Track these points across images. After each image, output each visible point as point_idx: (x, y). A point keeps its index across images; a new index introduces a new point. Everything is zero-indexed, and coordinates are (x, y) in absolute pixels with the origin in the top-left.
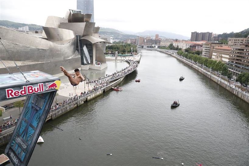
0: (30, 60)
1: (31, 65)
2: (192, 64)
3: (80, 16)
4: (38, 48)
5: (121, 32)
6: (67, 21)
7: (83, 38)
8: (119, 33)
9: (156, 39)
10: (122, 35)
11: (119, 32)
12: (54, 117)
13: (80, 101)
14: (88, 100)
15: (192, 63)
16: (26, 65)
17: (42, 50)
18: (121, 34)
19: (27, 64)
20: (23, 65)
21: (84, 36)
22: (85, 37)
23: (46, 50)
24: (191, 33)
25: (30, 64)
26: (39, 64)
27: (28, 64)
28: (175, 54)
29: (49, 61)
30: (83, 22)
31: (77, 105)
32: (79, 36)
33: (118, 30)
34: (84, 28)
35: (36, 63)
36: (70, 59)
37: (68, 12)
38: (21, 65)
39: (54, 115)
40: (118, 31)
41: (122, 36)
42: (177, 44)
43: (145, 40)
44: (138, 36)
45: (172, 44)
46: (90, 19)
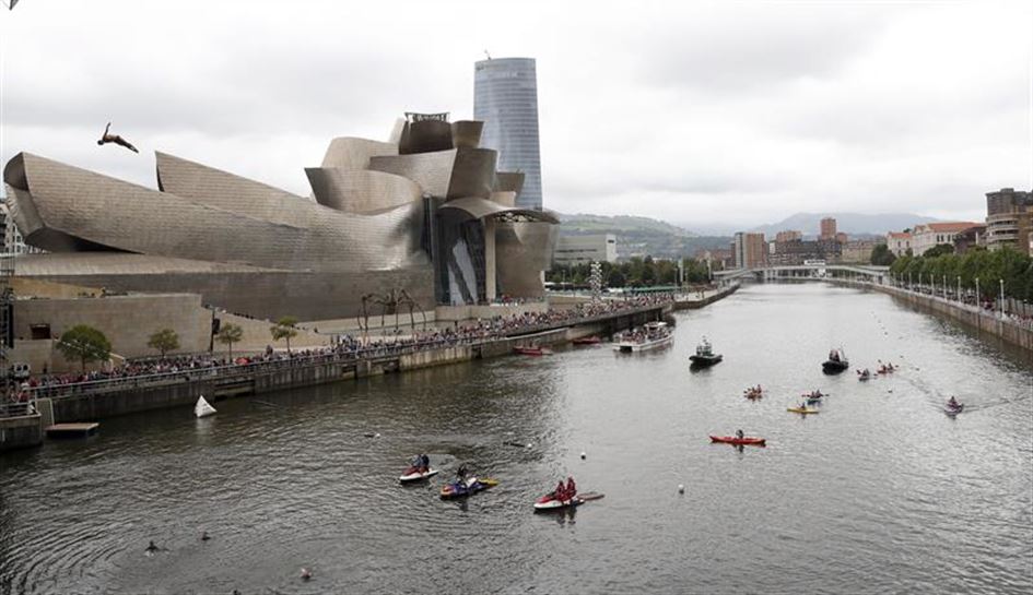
0: (241, 259)
1: (243, 273)
2: (930, 297)
3: (438, 130)
4: (270, 220)
5: (681, 230)
6: (395, 152)
7: (446, 205)
8: (668, 234)
9: (825, 238)
10: (683, 240)
11: (669, 231)
12: (261, 387)
13: (369, 363)
14: (401, 369)
15: (930, 293)
16: (225, 274)
17: (285, 229)
18: (677, 237)
19: (228, 271)
20: (216, 271)
21: (450, 198)
22: (455, 201)
23: (297, 229)
24: (986, 198)
25: (240, 271)
26: (272, 274)
27: (235, 271)
28: (885, 279)
29: (308, 270)
30: (451, 147)
31: (356, 374)
32: (435, 199)
33: (667, 221)
34: (451, 170)
35: (262, 270)
36: (388, 271)
37: (399, 120)
38: (210, 270)
39: (261, 378)
40: (668, 226)
41: (682, 246)
42: (904, 245)
43: (772, 246)
44: (741, 234)
45: (886, 247)
46: (478, 141)
